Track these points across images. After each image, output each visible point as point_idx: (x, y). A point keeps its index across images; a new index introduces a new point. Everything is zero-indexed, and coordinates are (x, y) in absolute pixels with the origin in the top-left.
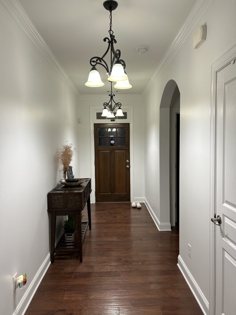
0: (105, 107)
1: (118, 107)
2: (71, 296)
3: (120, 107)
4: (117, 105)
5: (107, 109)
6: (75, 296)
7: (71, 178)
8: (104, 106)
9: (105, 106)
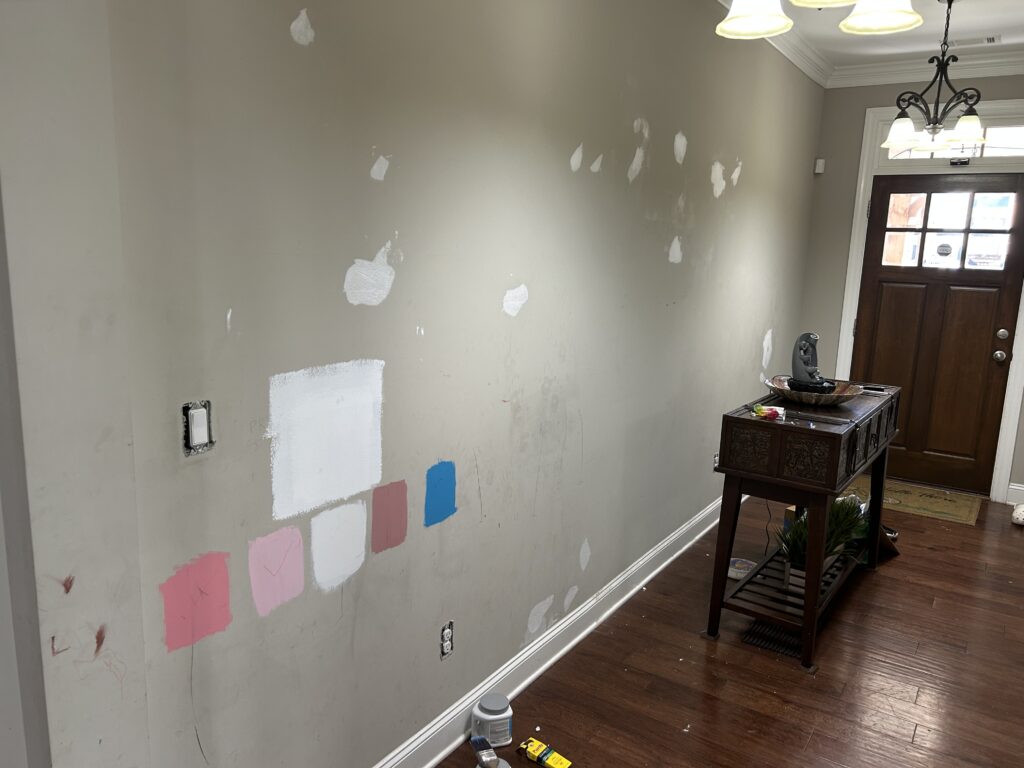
0: (903, 110)
1: (963, 107)
2: (612, 739)
3: (971, 106)
4: (963, 98)
5: (913, 119)
6: (622, 745)
7: (805, 378)
8: (900, 107)
9: (904, 105)
